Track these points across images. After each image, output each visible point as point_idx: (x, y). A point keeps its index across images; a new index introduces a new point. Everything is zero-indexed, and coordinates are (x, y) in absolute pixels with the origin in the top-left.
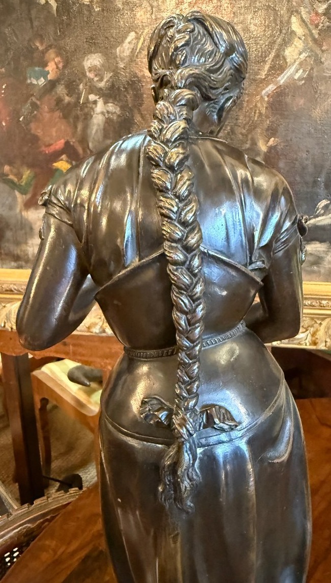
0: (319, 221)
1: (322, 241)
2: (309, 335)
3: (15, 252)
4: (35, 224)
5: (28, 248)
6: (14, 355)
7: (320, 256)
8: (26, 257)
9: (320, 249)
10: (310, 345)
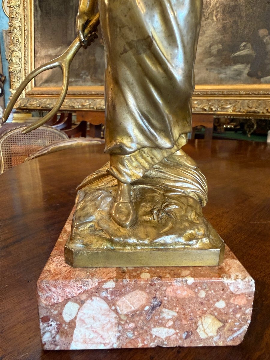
0: (241, 53)
1: (242, 63)
2: (232, 107)
6: (96, 124)
7: (242, 70)
9: (242, 67)
10: (232, 112)
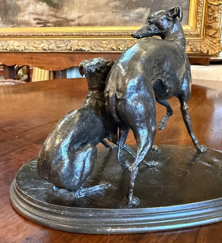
3: (12, 20)
4: (21, 6)
5: (18, 18)
8: (17, 22)
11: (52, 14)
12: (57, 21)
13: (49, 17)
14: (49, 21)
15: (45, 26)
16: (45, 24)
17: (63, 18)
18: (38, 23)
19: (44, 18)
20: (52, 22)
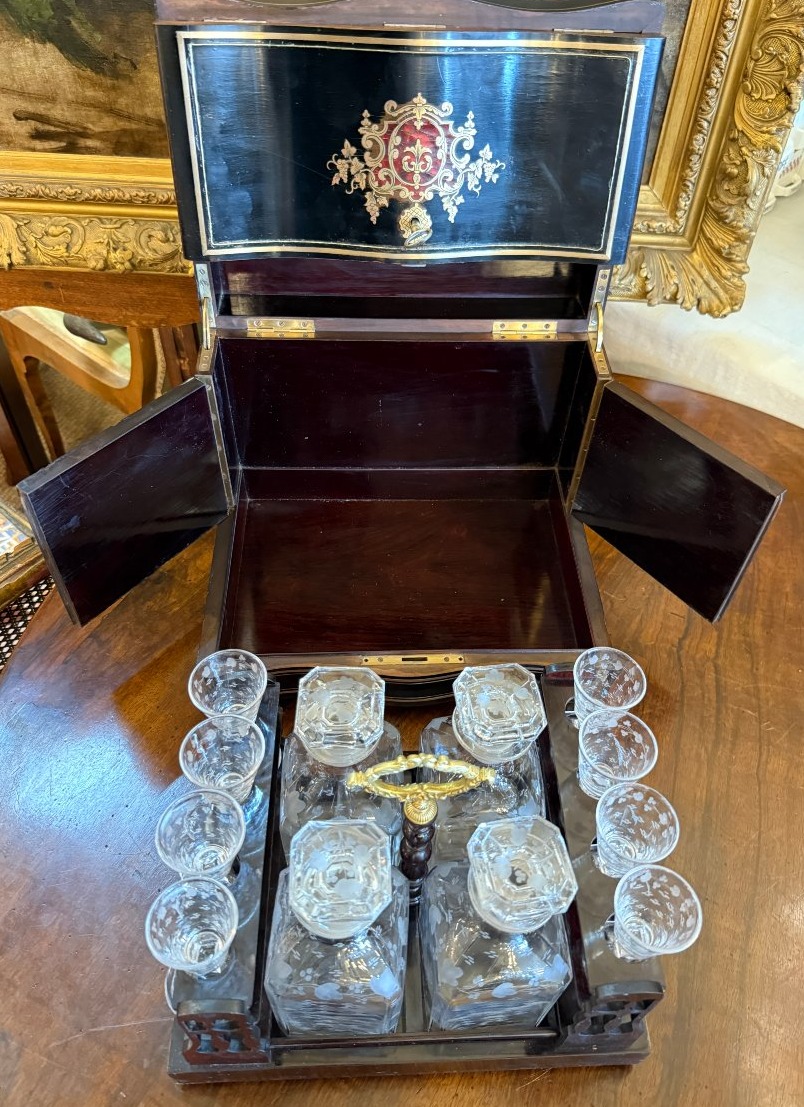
11: (94, 98)
12: (124, 131)
13: (83, 113)
14: (85, 128)
15: (72, 148)
16: (71, 140)
17: (148, 121)
18: (38, 135)
19: (59, 112)
20: (100, 133)
